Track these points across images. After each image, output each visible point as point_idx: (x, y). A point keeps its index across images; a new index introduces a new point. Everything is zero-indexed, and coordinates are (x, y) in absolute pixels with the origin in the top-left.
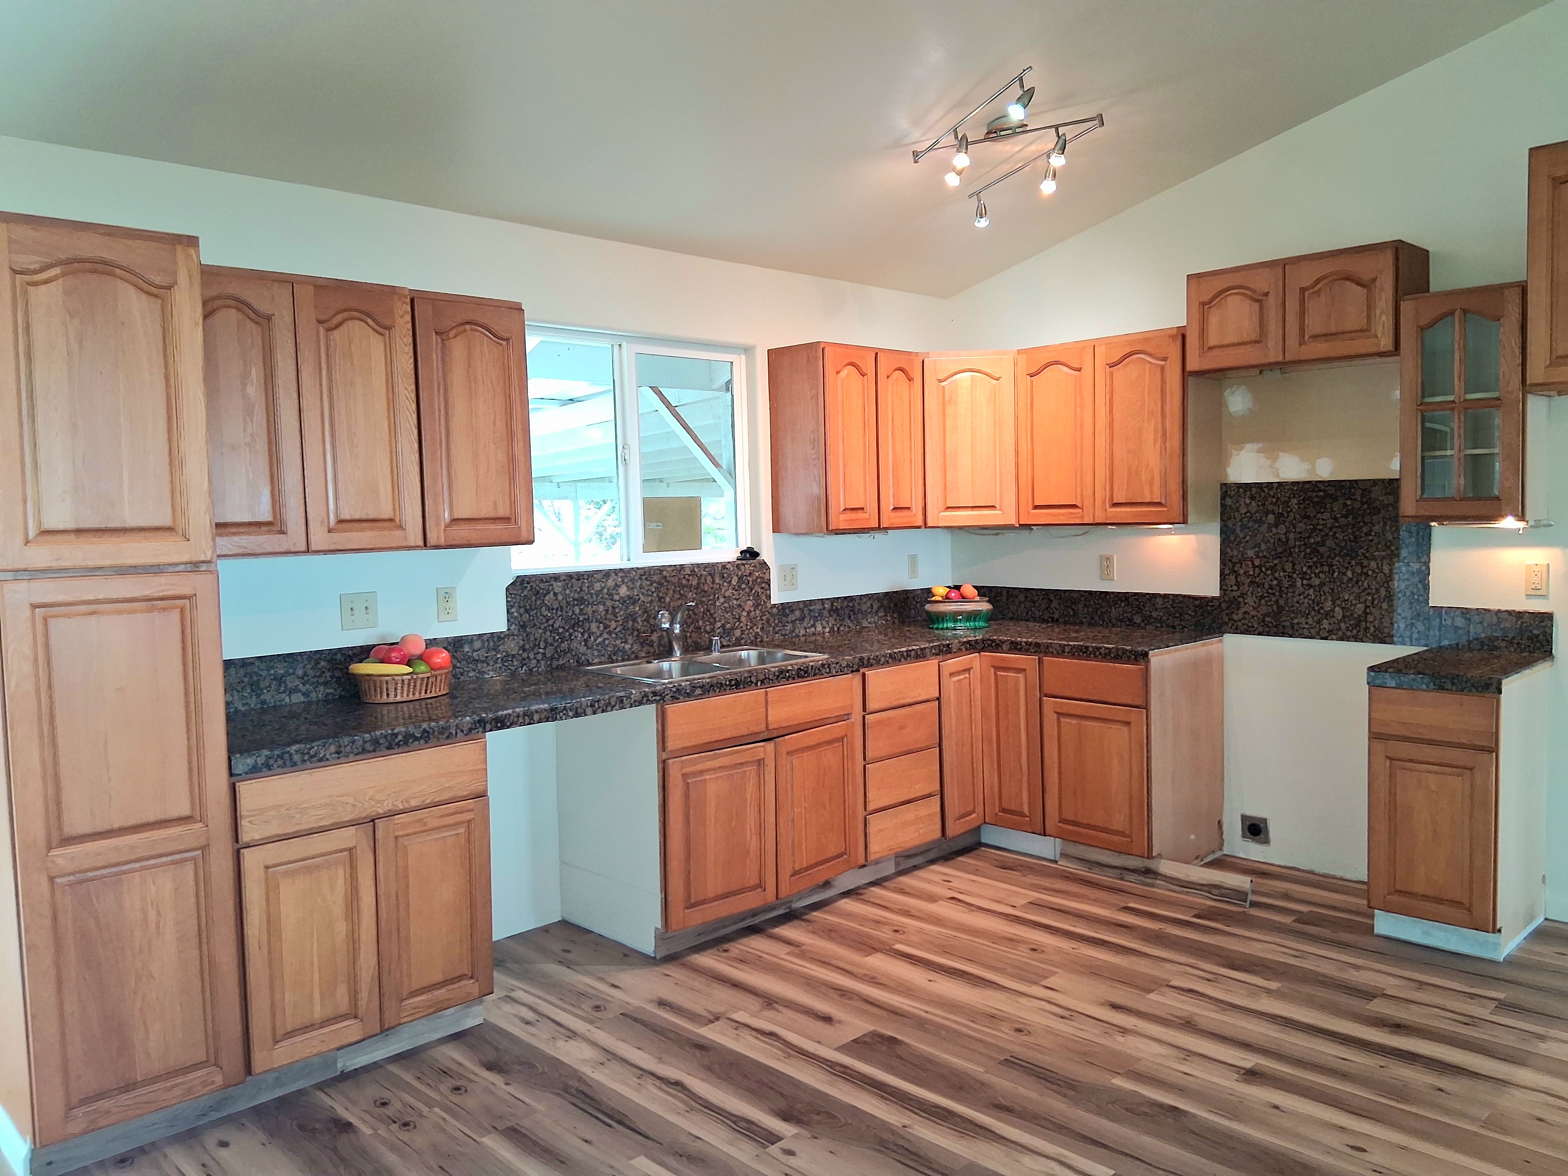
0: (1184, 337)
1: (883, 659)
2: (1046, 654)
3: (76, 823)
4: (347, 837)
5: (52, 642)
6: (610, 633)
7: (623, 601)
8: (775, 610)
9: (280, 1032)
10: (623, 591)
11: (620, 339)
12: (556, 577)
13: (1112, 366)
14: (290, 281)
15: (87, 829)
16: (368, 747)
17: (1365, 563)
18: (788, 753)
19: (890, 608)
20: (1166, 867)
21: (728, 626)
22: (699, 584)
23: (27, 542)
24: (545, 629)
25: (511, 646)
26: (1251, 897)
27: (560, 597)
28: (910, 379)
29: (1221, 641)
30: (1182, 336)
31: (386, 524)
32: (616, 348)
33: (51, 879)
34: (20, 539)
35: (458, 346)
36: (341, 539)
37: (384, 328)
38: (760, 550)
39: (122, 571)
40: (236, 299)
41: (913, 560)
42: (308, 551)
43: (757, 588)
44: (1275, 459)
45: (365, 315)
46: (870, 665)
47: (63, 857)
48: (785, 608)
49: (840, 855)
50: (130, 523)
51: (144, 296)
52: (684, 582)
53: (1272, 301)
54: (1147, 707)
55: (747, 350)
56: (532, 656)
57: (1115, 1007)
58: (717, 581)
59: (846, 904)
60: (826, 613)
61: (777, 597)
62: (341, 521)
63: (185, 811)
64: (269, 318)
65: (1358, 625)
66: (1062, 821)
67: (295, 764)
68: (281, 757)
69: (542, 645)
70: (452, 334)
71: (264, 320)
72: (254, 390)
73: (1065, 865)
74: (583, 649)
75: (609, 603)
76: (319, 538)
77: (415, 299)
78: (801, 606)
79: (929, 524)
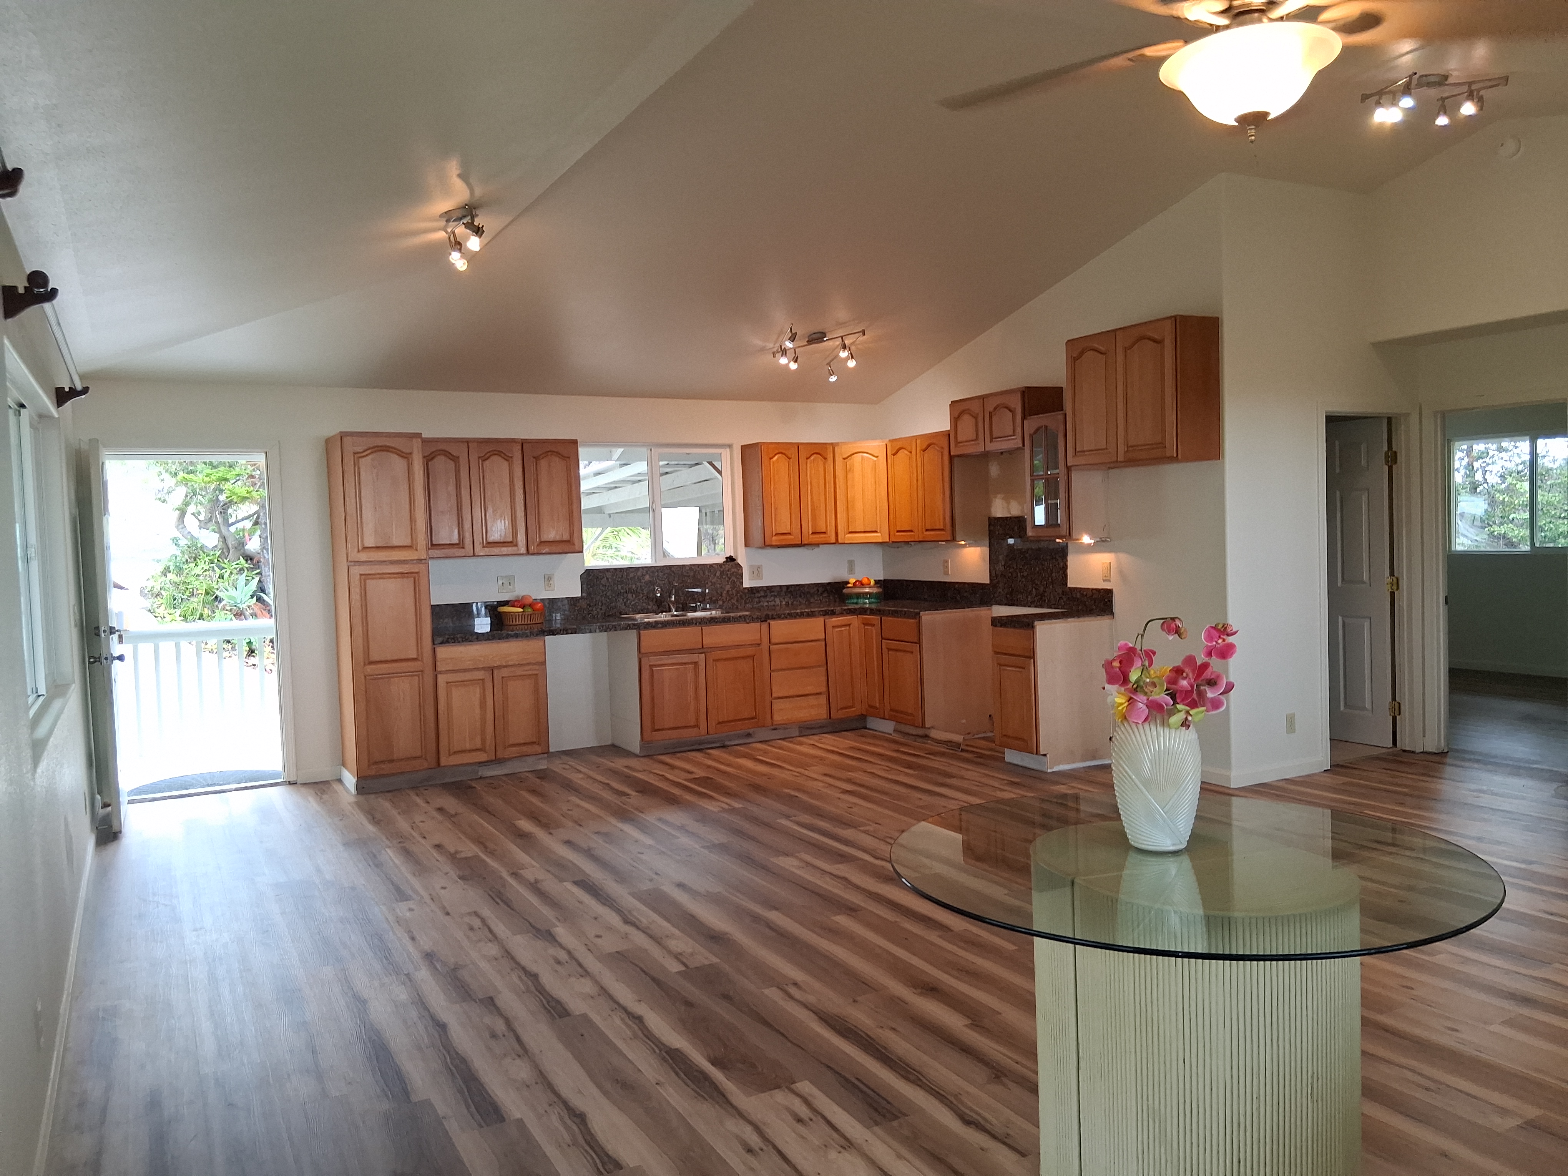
0: (949, 435)
1: (783, 616)
2: (884, 615)
3: (375, 656)
4: (480, 675)
5: (367, 589)
6: (639, 600)
7: (647, 583)
8: (746, 591)
9: (452, 752)
10: (647, 578)
11: (651, 446)
12: (608, 570)
13: (924, 451)
14: (467, 442)
15: (378, 659)
16: (490, 638)
17: (1043, 563)
18: (713, 660)
19: (832, 591)
20: (934, 734)
21: (714, 598)
22: (694, 574)
23: (359, 551)
24: (601, 596)
25: (584, 604)
26: (962, 747)
27: (610, 580)
28: (825, 459)
29: (990, 609)
30: (948, 434)
31: (510, 544)
32: (649, 451)
33: (365, 677)
34: (356, 550)
35: (544, 463)
36: (487, 551)
37: (508, 459)
38: (737, 556)
39: (393, 562)
40: (445, 451)
41: (851, 564)
42: (474, 555)
43: (734, 578)
44: (1008, 503)
45: (499, 453)
46: (773, 618)
47: (370, 669)
48: (753, 590)
49: (753, 718)
50: (396, 544)
51: (400, 458)
52: (685, 574)
53: (980, 418)
54: (919, 642)
55: (730, 446)
56: (594, 609)
57: (826, 775)
58: (707, 573)
59: (759, 745)
60: (783, 593)
61: (747, 583)
62: (488, 543)
63: (415, 656)
64: (458, 457)
65: (1041, 599)
66: (891, 710)
67: (459, 642)
68: (454, 639)
69: (600, 604)
70: (541, 457)
71: (455, 459)
72: (452, 488)
73: (896, 737)
74: (623, 607)
75: (638, 584)
76: (479, 550)
77: (523, 443)
78: (765, 589)
79: (840, 542)
